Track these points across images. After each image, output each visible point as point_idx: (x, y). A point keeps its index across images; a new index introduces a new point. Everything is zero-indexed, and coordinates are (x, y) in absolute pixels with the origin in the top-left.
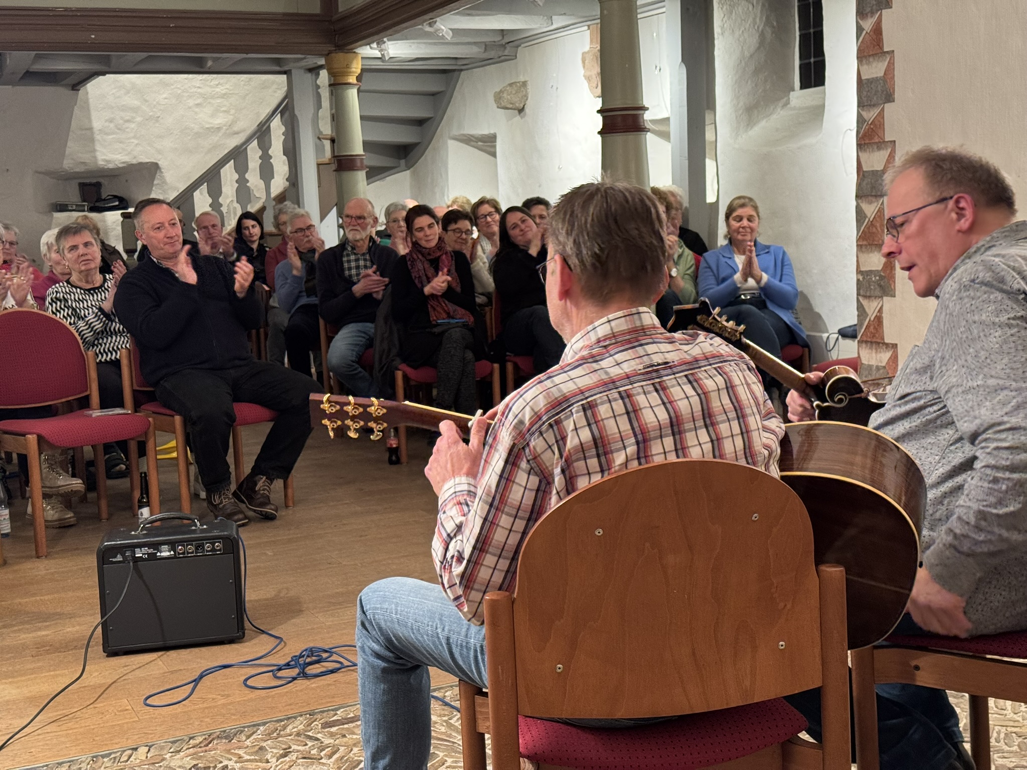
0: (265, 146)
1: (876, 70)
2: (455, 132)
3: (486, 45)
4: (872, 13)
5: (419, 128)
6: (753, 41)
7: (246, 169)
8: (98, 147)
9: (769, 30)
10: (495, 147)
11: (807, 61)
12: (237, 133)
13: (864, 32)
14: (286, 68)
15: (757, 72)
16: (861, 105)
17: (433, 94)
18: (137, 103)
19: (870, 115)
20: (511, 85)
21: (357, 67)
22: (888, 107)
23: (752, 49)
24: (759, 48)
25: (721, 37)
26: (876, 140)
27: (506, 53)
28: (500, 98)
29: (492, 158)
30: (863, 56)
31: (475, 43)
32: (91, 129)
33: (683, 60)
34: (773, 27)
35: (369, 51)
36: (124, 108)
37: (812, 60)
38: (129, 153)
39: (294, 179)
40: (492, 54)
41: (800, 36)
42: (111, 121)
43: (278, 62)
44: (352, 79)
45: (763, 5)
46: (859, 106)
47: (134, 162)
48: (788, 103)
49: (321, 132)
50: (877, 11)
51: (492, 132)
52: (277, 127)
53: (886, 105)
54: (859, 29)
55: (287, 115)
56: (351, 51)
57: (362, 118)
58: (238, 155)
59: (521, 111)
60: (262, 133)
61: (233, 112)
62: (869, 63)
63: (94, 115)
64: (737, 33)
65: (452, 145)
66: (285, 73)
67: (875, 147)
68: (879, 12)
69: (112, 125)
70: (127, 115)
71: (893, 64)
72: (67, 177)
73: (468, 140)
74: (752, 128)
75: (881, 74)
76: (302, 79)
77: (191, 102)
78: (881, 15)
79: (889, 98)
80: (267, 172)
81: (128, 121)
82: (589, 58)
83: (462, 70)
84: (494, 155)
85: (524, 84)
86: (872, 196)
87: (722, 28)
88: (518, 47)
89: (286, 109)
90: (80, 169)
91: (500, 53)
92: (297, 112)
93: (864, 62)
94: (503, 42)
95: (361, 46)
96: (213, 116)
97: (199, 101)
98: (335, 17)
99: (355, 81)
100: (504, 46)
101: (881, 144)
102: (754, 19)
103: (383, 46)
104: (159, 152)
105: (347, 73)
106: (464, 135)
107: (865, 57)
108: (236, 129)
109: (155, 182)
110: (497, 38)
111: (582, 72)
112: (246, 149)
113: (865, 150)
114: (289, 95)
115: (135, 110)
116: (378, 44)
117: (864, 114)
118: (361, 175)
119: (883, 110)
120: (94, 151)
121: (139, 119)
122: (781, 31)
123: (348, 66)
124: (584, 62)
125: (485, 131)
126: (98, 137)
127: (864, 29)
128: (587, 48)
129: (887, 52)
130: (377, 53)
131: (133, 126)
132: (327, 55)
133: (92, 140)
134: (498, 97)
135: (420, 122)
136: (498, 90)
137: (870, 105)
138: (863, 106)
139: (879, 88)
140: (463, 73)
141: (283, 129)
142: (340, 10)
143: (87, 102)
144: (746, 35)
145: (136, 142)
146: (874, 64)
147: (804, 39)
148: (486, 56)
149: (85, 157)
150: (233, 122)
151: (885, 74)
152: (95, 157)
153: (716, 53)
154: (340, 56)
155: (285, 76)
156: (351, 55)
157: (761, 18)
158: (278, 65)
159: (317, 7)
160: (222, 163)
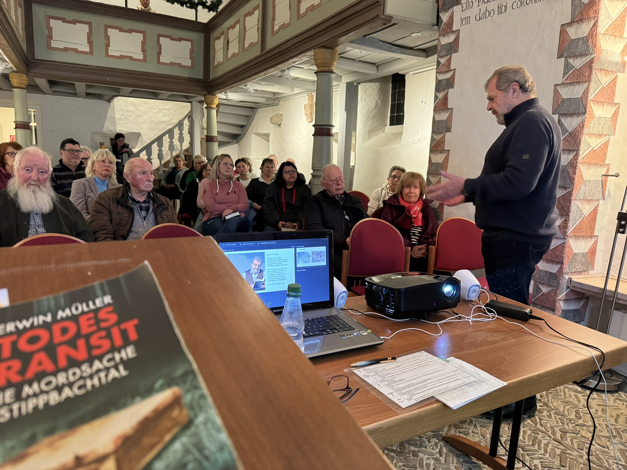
0: (181, 130)
1: (443, 116)
2: (255, 131)
3: (268, 99)
4: (444, 90)
5: (241, 129)
6: (374, 104)
7: (173, 138)
8: (117, 125)
9: (379, 101)
10: (269, 138)
11: (393, 115)
12: (172, 124)
13: (438, 99)
14: (190, 100)
15: (374, 117)
16: (433, 132)
17: (247, 116)
18: (133, 109)
19: (438, 137)
20: (276, 115)
21: (216, 102)
22: (447, 134)
23: (373, 108)
24: (375, 108)
25: (360, 102)
26: (440, 149)
27: (275, 102)
28: (272, 119)
29: (268, 142)
30: (436, 109)
31: (263, 97)
32: (115, 118)
33: (345, 110)
34: (381, 100)
35: (221, 96)
36: (128, 111)
37: (395, 114)
38: (129, 128)
39: (192, 143)
40: (269, 102)
41: (391, 105)
42: (123, 115)
43: (187, 97)
44: (214, 106)
45: (378, 90)
46: (432, 133)
47: (131, 132)
48: (384, 131)
49: (203, 126)
50: (446, 89)
51: (268, 132)
52: (186, 123)
53: (446, 133)
54: (436, 97)
55: (190, 119)
56: (214, 95)
57: (218, 122)
58: (170, 132)
59: (279, 125)
60: (180, 125)
61: (171, 116)
62: (439, 113)
63: (116, 113)
64: (367, 101)
65: (253, 135)
66: (190, 102)
67: (439, 152)
68: (447, 90)
69: (123, 117)
70: (129, 114)
71: (452, 114)
72: (105, 135)
73: (259, 135)
74: (370, 139)
75: (445, 118)
76: (196, 105)
77: (155, 111)
78: (448, 91)
79: (449, 130)
80: (181, 139)
81: (129, 116)
82: (307, 106)
83: (258, 108)
84: (268, 141)
85: (281, 115)
86: (435, 174)
87: (361, 98)
88: (279, 100)
89: (190, 116)
90: (110, 133)
91: (273, 102)
92: (193, 118)
93: (437, 112)
94: (274, 98)
95: (218, 93)
96: (163, 117)
97: (158, 111)
98: (209, 81)
99: (215, 107)
100: (274, 100)
101: (442, 151)
102: (374, 96)
103: (227, 94)
104: (141, 129)
105: (213, 104)
106: (258, 133)
107: (438, 110)
108: (171, 122)
109: (139, 140)
110: (272, 96)
111: (304, 112)
112: (173, 130)
113: (433, 153)
114: (191, 111)
115: (133, 112)
116: (225, 93)
117: (435, 136)
118: (216, 144)
119: (445, 135)
120: (116, 126)
121: (134, 116)
122: (384, 102)
123: (213, 101)
124: (305, 108)
125: (266, 132)
126: (117, 121)
127: (438, 97)
128: (306, 103)
129: (450, 109)
130: (224, 97)
131: (131, 118)
132: (205, 96)
133: (115, 122)
134: (271, 119)
135: (242, 127)
136: (271, 116)
137: (438, 133)
138: (435, 133)
139: (444, 125)
140: (259, 109)
141: (189, 124)
142: (211, 78)
143: (114, 108)
144: (370, 102)
145: (132, 124)
146: (442, 114)
147: (393, 106)
148: (268, 103)
149: (112, 128)
150: (171, 120)
151: (447, 118)
152: (116, 129)
153: (358, 108)
154: (209, 97)
155: (190, 103)
156: (215, 96)
157: (377, 96)
158: (187, 99)
159: (201, 76)
160: (164, 134)
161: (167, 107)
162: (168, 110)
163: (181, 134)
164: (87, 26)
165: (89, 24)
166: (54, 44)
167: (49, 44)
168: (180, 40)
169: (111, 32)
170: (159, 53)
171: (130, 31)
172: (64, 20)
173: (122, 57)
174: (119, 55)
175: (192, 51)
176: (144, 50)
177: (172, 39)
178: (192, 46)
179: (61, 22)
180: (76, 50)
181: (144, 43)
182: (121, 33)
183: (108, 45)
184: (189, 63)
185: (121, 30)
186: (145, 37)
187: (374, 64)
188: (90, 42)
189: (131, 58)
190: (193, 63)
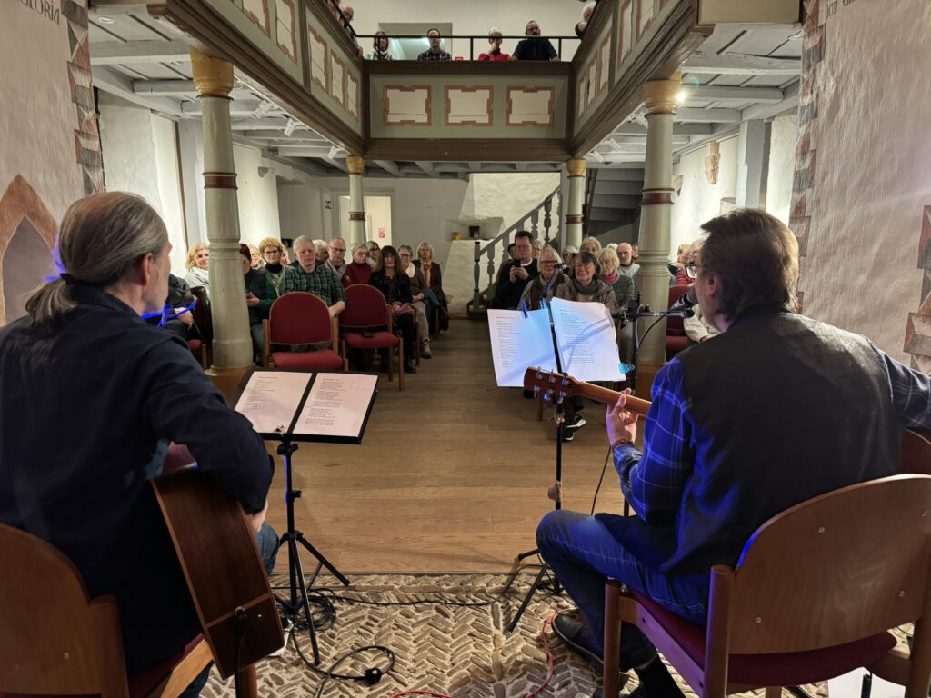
0: (548, 210)
1: (805, 164)
4: (806, 122)
7: (537, 221)
8: (475, 209)
13: (801, 137)
14: (558, 168)
16: (794, 189)
18: (495, 188)
19: (799, 197)
21: (583, 166)
22: (809, 191)
26: (800, 215)
30: (798, 153)
32: (473, 200)
36: (489, 190)
38: (489, 212)
39: (561, 227)
42: (482, 196)
43: (555, 165)
44: (580, 174)
46: (793, 191)
47: (491, 217)
52: (555, 200)
55: (561, 194)
58: (533, 213)
59: (679, 192)
60: (547, 203)
61: (541, 192)
62: (801, 159)
63: (475, 194)
64: (786, 144)
66: (559, 171)
67: (799, 221)
69: (483, 198)
70: (490, 194)
71: (815, 159)
72: (462, 224)
75: (807, 166)
77: (521, 187)
78: (810, 123)
79: (811, 184)
80: (547, 223)
81: (490, 197)
82: (709, 160)
85: (681, 177)
88: (680, 155)
89: (559, 190)
90: (466, 219)
93: (799, 158)
95: (584, 154)
96: (532, 194)
97: (525, 186)
98: (572, 138)
99: (582, 175)
101: (803, 218)
104: (503, 212)
105: (577, 171)
107: (800, 154)
109: (498, 226)
111: (705, 169)
112: (538, 211)
113: (793, 223)
114: (561, 183)
115: (494, 191)
117: (795, 196)
118: (579, 227)
119: (806, 193)
120: (473, 211)
121: (496, 196)
123: (579, 166)
124: (706, 163)
126: (476, 204)
127: (800, 134)
128: (708, 155)
129: (812, 151)
131: (492, 199)
132: (567, 161)
133: (473, 206)
137: (799, 190)
138: (796, 191)
139: (806, 177)
141: (558, 200)
142: (574, 134)
143: (473, 188)
145: (493, 207)
146: (804, 160)
149: (470, 215)
151: (809, 166)
153: (770, 157)
154: (572, 162)
155: (559, 174)
156: (580, 159)
158: (554, 168)
159: (563, 136)
160: (525, 218)
161: (537, 181)
162: (538, 184)
163: (548, 216)
164: (426, 91)
165: (428, 88)
166: (391, 118)
167: (385, 117)
168: (535, 90)
169: (453, 94)
170: (509, 111)
171: (474, 89)
172: (402, 88)
173: (464, 123)
174: (460, 121)
175: (551, 103)
176: (490, 111)
177: (526, 90)
178: (553, 95)
179: (398, 91)
180: (412, 123)
181: (490, 102)
182: (464, 93)
183: (448, 110)
184: (546, 119)
185: (464, 89)
186: (491, 95)
187: (777, 87)
188: (428, 110)
189: (474, 123)
190: (552, 119)
